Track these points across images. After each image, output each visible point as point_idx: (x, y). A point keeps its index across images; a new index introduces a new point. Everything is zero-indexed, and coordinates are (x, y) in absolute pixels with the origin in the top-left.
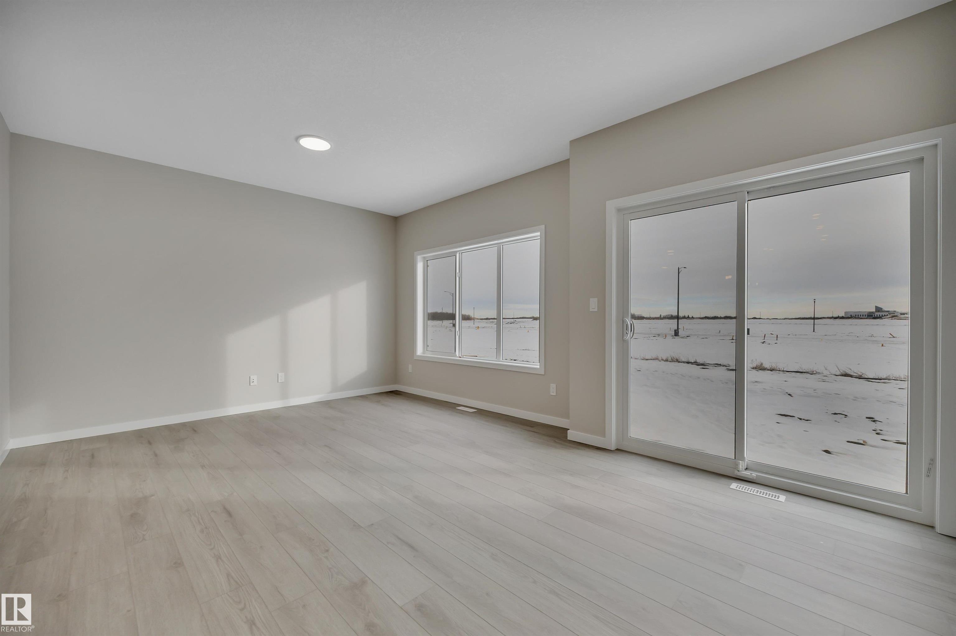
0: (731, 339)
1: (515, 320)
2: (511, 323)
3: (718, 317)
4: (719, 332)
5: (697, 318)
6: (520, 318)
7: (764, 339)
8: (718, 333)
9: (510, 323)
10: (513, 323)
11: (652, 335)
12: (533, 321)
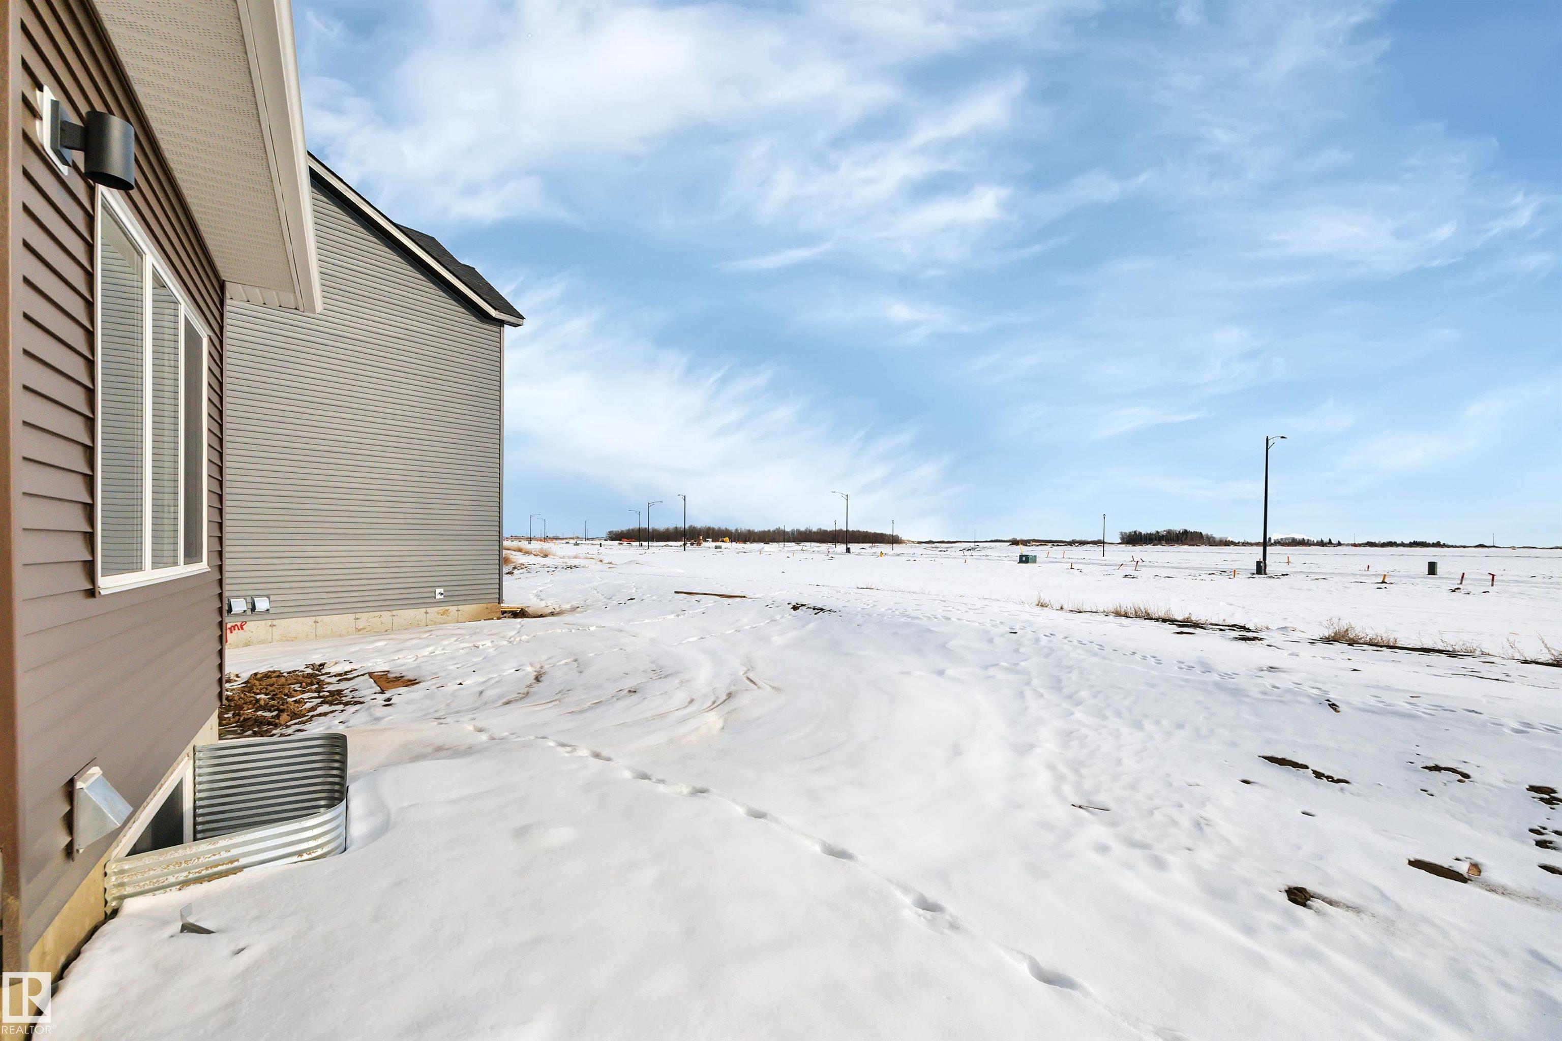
0: (1381, 581)
1: (976, 544)
2: (970, 550)
3: (1395, 543)
4: (1366, 569)
5: (1348, 545)
6: (992, 541)
7: (1461, 583)
8: (1365, 571)
9: (967, 549)
10: (973, 549)
11: (1206, 572)
12: (1010, 547)
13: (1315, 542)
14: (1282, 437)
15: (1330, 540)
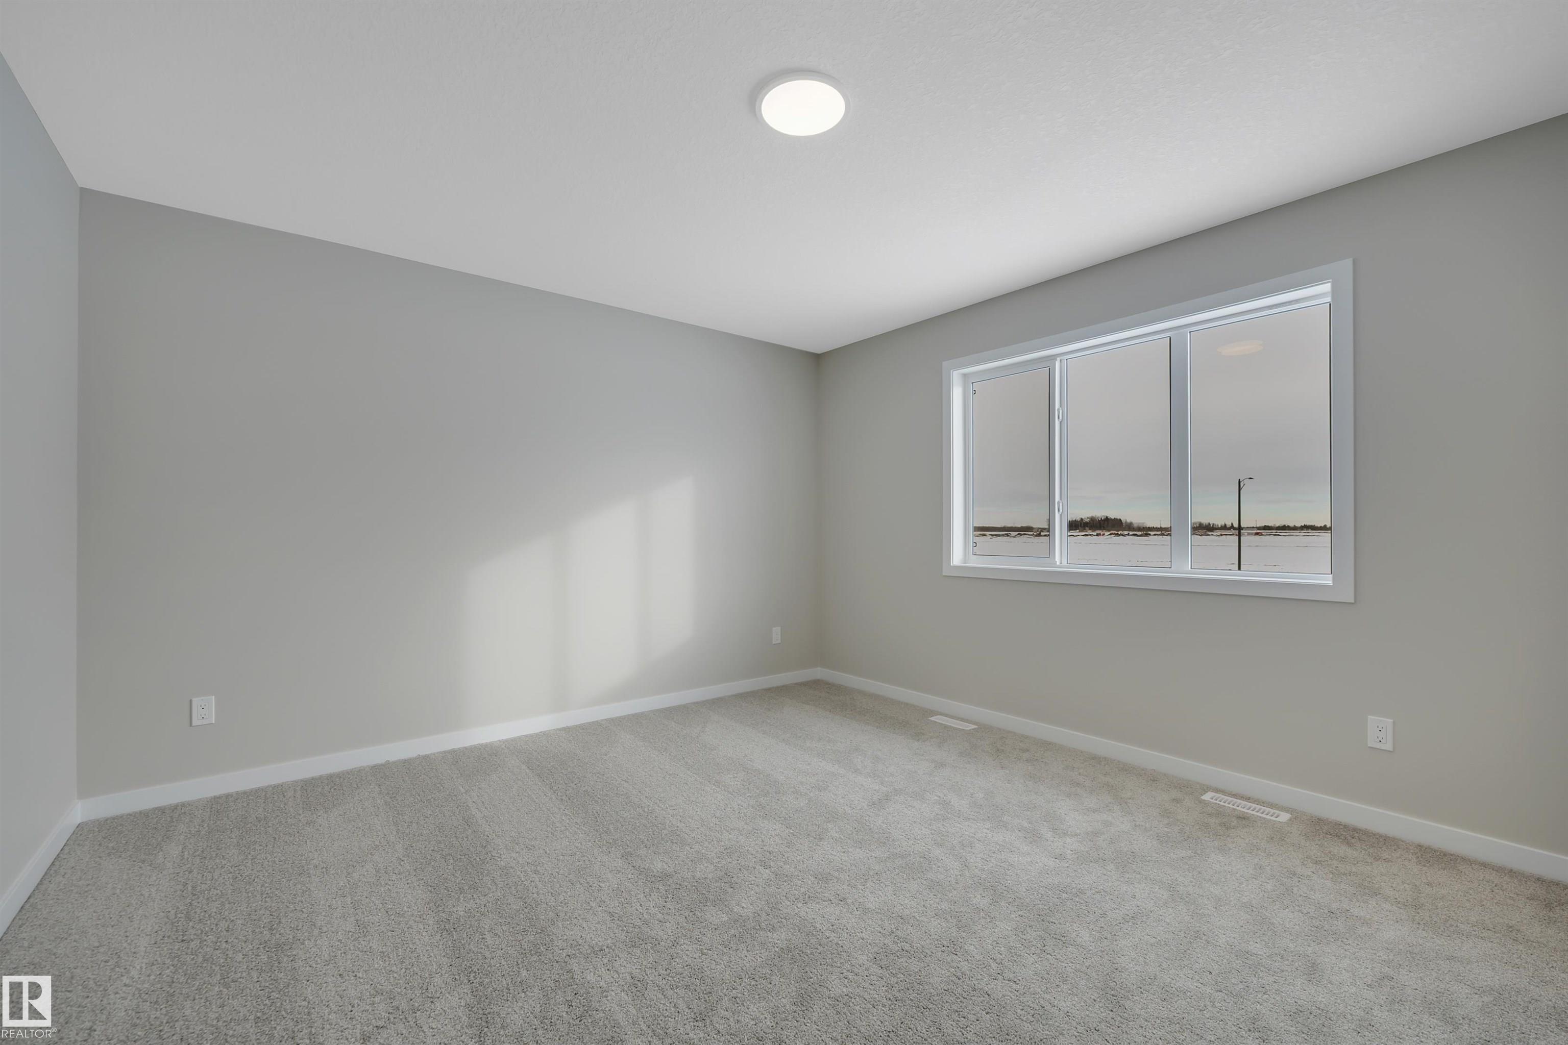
13: (1220, 526)
14: (1250, 478)
15: (1232, 524)
